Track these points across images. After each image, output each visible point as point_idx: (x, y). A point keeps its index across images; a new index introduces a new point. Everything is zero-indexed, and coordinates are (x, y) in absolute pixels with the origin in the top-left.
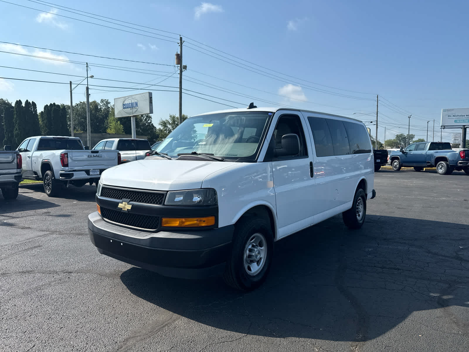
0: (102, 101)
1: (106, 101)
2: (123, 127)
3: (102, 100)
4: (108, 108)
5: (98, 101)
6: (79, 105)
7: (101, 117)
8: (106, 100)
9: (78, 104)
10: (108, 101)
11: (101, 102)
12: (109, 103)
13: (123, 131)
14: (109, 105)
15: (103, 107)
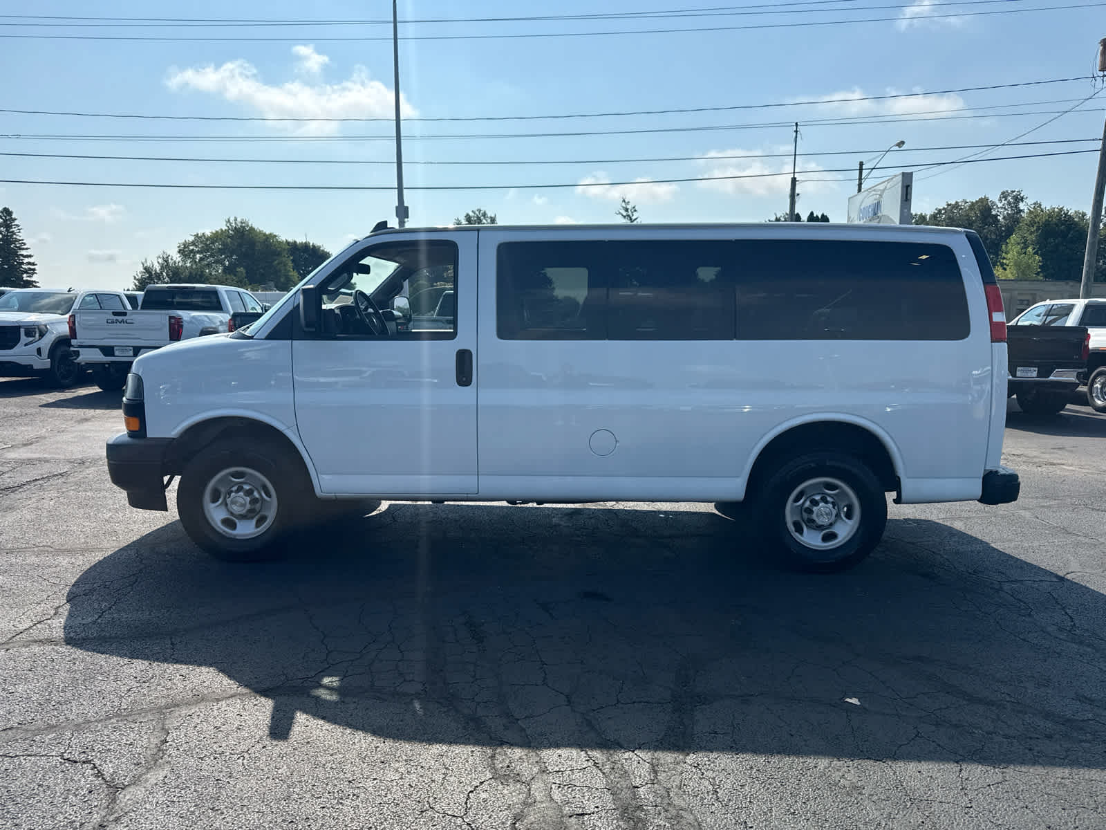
0: (1004, 195)
1: (1014, 194)
2: (1040, 262)
3: (1003, 193)
4: (1017, 213)
5: (994, 197)
6: (943, 212)
7: (993, 237)
8: (1014, 191)
9: (940, 210)
10: (1019, 195)
11: (1000, 200)
12: (1022, 199)
13: (1039, 270)
14: (1022, 206)
15: (1001, 211)
